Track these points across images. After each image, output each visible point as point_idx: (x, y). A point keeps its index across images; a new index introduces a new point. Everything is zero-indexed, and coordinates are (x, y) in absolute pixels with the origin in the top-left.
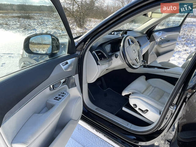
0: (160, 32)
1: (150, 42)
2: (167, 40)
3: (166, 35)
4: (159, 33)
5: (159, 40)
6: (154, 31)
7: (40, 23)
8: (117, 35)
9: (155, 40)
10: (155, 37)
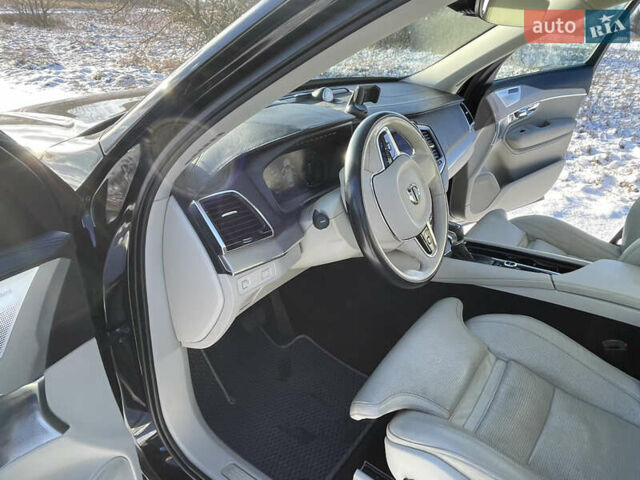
0: (516, 90)
1: (477, 128)
2: (542, 122)
3: (539, 101)
4: (510, 91)
5: (509, 121)
6: (490, 85)
7: (80, 43)
8: (334, 101)
9: (493, 121)
10: (497, 108)
